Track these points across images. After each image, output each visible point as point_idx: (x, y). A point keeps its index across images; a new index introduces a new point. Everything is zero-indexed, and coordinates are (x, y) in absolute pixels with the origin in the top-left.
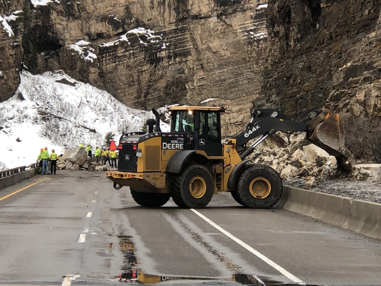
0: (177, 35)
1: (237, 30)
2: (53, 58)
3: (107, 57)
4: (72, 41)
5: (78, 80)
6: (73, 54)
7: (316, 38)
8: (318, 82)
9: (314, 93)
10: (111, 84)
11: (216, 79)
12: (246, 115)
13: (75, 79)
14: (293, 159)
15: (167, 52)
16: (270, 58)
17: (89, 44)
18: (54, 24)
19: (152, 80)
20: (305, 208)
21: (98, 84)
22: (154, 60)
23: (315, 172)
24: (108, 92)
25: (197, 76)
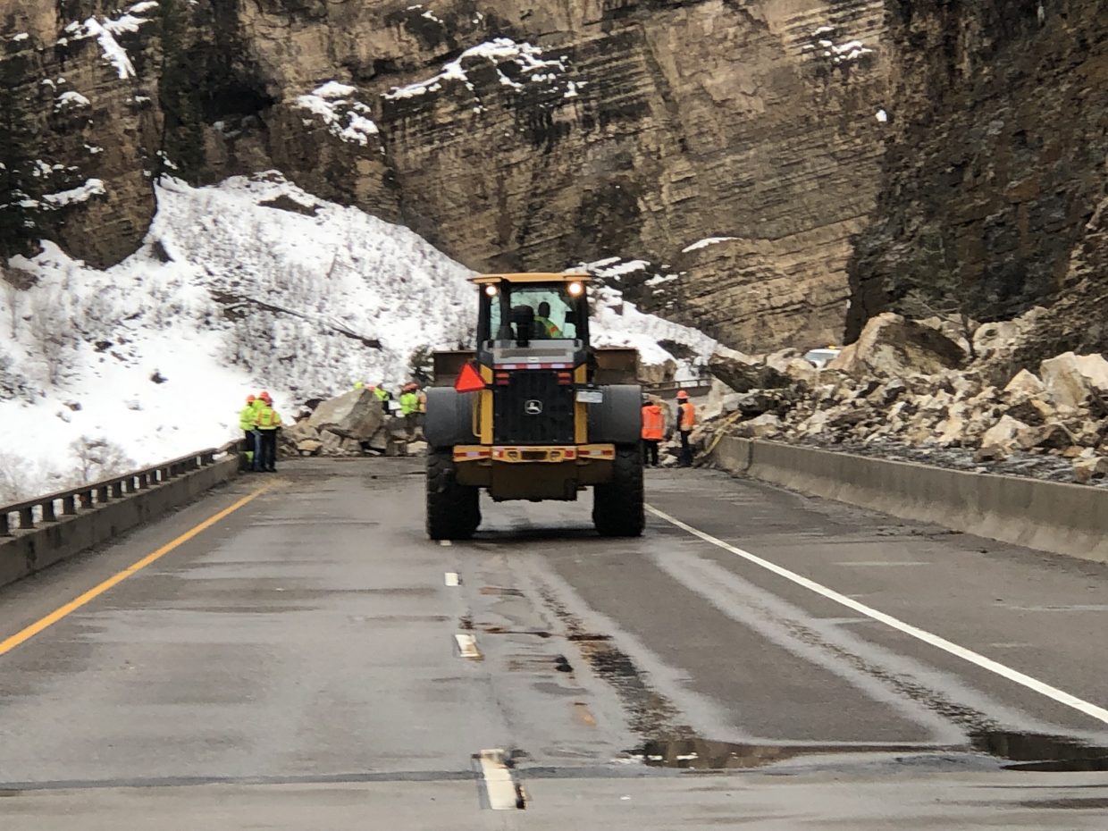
0: (607, 57)
1: (781, 36)
2: (249, 135)
3: (408, 127)
4: (303, 84)
5: (326, 199)
6: (307, 122)
7: (1037, 49)
8: (1050, 177)
9: (1039, 207)
10: (421, 206)
11: (725, 182)
12: (815, 284)
13: (315, 194)
14: (1012, 400)
15: (580, 106)
16: (900, 112)
17: (354, 93)
18: (249, 38)
19: (539, 191)
20: (1083, 538)
21: (383, 206)
22: (544, 133)
23: (1091, 435)
24: (414, 229)
25: (669, 174)
